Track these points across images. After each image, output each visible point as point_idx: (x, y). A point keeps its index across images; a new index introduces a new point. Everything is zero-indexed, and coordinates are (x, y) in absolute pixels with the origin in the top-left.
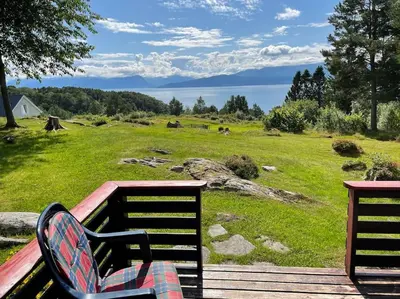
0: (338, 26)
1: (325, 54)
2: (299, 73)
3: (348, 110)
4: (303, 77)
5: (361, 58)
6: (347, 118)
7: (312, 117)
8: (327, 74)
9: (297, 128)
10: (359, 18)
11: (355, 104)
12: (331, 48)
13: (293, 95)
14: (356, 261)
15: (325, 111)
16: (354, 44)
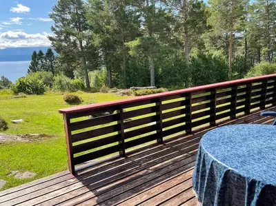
0: (56, 21)
1: (51, 39)
2: (35, 52)
3: (72, 77)
4: (39, 55)
5: (74, 43)
6: (72, 82)
7: (49, 82)
8: (56, 54)
9: (39, 91)
10: (68, 17)
11: (76, 73)
12: (54, 35)
13: (33, 68)
14: (75, 161)
15: (57, 78)
16: (68, 34)
